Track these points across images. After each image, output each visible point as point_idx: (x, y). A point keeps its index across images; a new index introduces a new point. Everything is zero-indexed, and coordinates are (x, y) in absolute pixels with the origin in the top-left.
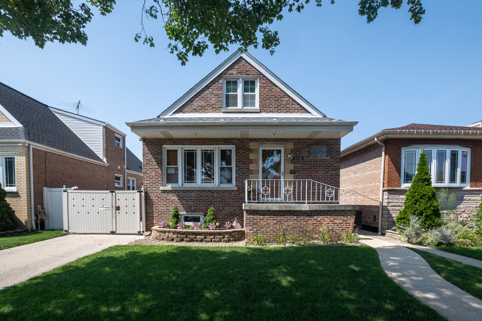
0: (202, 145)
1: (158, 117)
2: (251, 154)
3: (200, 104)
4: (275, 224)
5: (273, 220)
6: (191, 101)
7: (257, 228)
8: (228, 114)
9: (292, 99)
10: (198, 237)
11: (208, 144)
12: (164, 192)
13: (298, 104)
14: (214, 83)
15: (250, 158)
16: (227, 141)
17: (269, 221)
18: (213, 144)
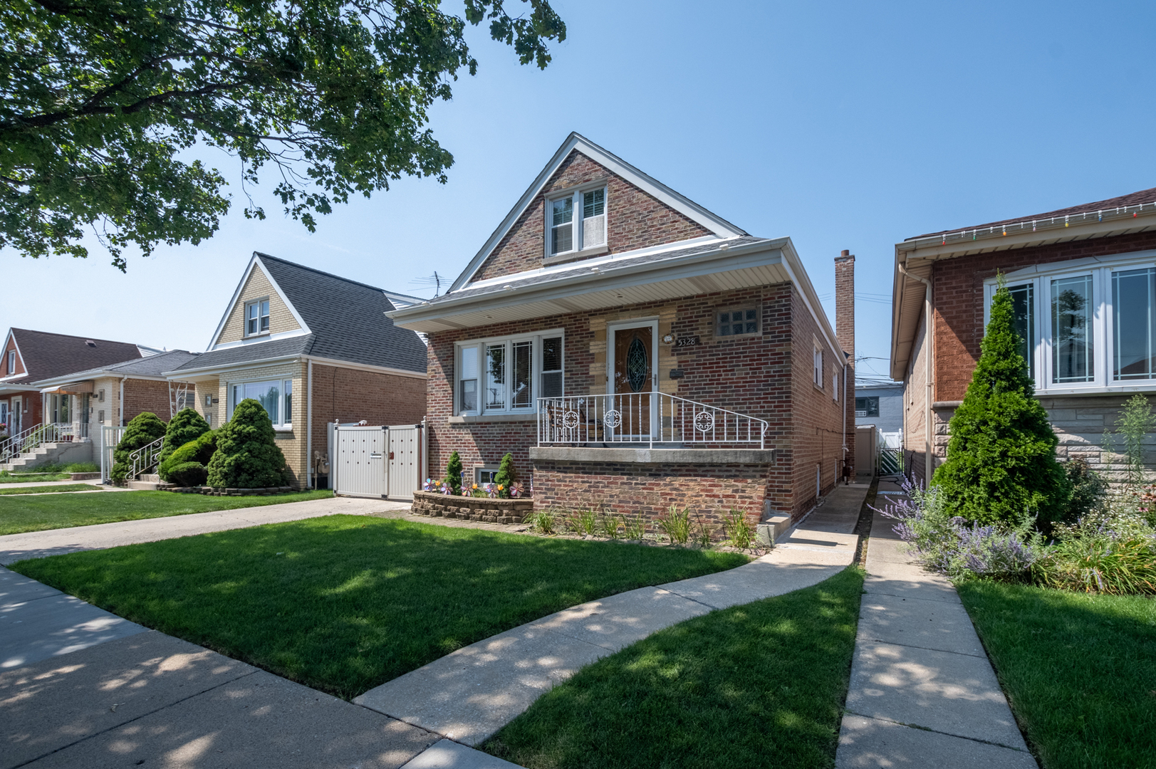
0: (510, 334)
1: (448, 293)
2: (591, 343)
3: (508, 258)
4: (585, 491)
5: (583, 482)
6: (495, 254)
7: (554, 498)
8: (552, 268)
9: (673, 210)
10: (461, 510)
11: (519, 332)
12: (454, 425)
13: (687, 219)
14: (531, 213)
15: (591, 352)
16: (550, 321)
17: (575, 485)
18: (528, 331)
